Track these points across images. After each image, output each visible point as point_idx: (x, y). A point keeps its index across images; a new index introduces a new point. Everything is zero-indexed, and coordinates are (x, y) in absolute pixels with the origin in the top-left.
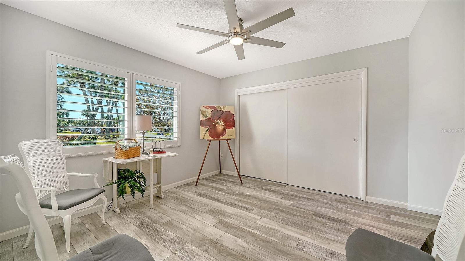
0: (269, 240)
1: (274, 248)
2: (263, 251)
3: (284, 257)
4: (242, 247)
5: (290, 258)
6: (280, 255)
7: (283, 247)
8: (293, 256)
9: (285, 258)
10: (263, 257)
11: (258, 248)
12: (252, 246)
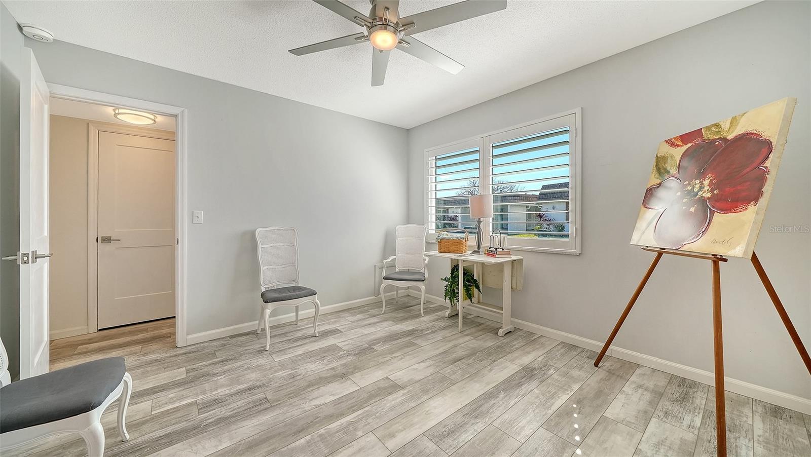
0: (302, 434)
1: (279, 434)
2: (287, 418)
3: (252, 438)
4: (314, 398)
5: (241, 446)
6: (260, 436)
7: (271, 448)
8: (241, 452)
9: (249, 439)
10: (275, 414)
11: (298, 414)
12: (307, 409)
